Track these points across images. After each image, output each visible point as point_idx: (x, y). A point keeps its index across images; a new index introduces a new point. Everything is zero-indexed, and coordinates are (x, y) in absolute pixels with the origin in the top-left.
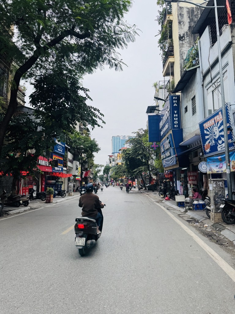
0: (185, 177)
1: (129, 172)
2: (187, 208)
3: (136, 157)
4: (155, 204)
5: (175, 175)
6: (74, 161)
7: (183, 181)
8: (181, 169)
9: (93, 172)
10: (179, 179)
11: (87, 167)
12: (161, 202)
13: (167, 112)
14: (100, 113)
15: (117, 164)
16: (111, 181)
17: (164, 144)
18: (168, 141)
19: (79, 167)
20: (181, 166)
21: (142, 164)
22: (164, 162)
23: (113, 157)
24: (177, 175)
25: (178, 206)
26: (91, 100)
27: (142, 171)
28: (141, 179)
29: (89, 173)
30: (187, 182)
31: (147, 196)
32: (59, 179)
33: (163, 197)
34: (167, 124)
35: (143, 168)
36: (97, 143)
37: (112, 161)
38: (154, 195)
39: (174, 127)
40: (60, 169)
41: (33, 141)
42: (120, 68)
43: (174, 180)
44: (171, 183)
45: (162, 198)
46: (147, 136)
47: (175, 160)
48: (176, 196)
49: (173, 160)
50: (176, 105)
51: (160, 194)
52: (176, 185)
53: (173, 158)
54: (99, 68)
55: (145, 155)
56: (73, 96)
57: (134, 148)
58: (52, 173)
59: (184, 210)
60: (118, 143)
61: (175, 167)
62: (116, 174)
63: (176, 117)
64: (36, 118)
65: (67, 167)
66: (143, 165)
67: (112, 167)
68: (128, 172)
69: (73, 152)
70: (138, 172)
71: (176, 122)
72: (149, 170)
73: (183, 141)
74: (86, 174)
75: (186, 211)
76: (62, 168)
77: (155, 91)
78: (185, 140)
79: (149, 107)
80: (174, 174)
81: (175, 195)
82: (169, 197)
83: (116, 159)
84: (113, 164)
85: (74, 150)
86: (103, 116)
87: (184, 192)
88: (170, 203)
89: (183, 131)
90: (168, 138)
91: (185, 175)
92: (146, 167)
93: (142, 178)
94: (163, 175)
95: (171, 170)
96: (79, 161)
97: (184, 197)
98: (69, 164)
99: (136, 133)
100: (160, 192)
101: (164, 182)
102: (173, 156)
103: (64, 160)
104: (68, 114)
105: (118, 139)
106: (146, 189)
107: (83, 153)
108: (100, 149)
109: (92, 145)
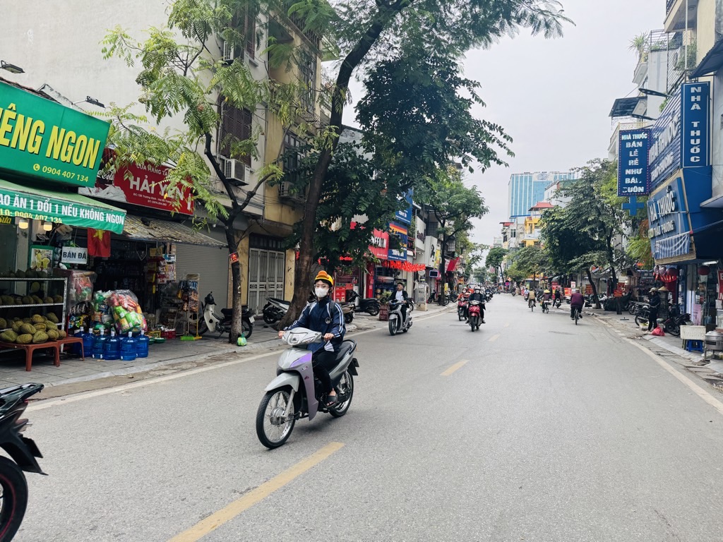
0: (711, 283)
1: (556, 263)
2: (710, 354)
3: (580, 228)
4: (626, 342)
5: (685, 278)
6: (427, 237)
7: (703, 291)
8: (701, 264)
9: (465, 262)
10: (695, 287)
11: (454, 250)
12: (640, 339)
13: (671, 125)
14: (503, 135)
15: (523, 244)
16: (504, 284)
17: (658, 202)
18: (670, 196)
19: (438, 250)
20: (702, 256)
21: (594, 246)
22: (657, 247)
23: (513, 227)
24: (689, 279)
25: (685, 349)
26: (483, 105)
27: (592, 263)
28: (588, 283)
29: (457, 264)
30: (716, 296)
31: (604, 323)
32: (399, 274)
33: (647, 327)
34: (669, 153)
35: (595, 256)
36: (481, 196)
37: (509, 235)
38: (622, 322)
39: (688, 162)
40: (402, 255)
41: (367, 200)
42: (556, 31)
43: (680, 290)
44: (670, 297)
45: (644, 330)
46: (614, 180)
47: (686, 244)
48: (681, 326)
49: (681, 243)
50: (698, 108)
51: (638, 321)
52: (685, 300)
53: (681, 237)
54: (506, 34)
55: (603, 225)
56: (448, 104)
57: (575, 207)
58: (387, 261)
59: (702, 359)
60: (525, 192)
61: (685, 259)
62: (519, 268)
63: (695, 137)
64: (366, 151)
65: (414, 249)
66: (595, 250)
67: (508, 251)
68: (554, 265)
69: (425, 216)
70: (582, 266)
71: (695, 150)
72: (611, 261)
73: (711, 197)
74: (452, 265)
75: (706, 361)
76: (405, 253)
77: (638, 58)
78: (716, 195)
79: (618, 101)
80: (678, 276)
81: (679, 325)
82: (662, 328)
83: (520, 231)
84: (513, 242)
85: (428, 212)
86: (512, 140)
87: (703, 319)
88: (664, 343)
89: (714, 171)
90: (670, 188)
91: (711, 277)
92: (603, 255)
93: (590, 279)
94: (651, 275)
95: (674, 264)
96: (437, 237)
97: (703, 329)
98: (418, 243)
99: (581, 171)
100: (637, 315)
101: (652, 294)
102: (680, 235)
103: (408, 233)
104: (436, 143)
105: (526, 181)
106: (600, 307)
107: (447, 219)
108: (487, 211)
109: (469, 201)
